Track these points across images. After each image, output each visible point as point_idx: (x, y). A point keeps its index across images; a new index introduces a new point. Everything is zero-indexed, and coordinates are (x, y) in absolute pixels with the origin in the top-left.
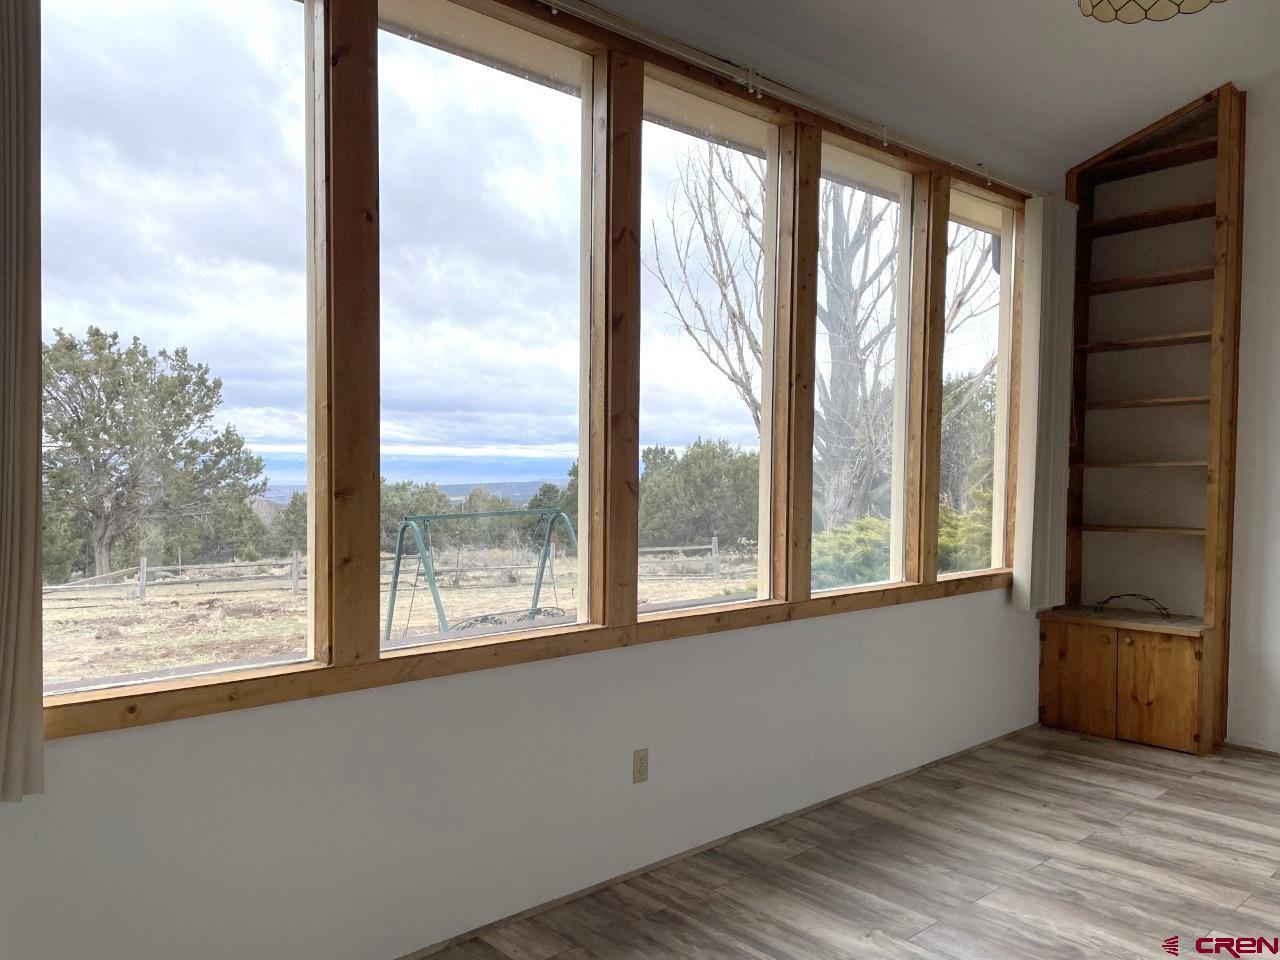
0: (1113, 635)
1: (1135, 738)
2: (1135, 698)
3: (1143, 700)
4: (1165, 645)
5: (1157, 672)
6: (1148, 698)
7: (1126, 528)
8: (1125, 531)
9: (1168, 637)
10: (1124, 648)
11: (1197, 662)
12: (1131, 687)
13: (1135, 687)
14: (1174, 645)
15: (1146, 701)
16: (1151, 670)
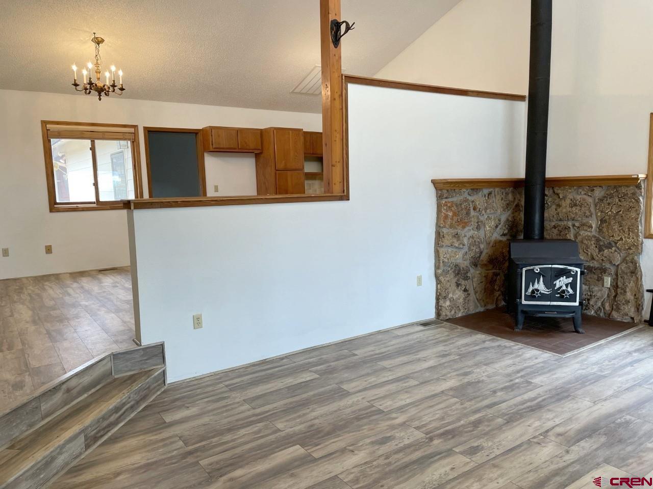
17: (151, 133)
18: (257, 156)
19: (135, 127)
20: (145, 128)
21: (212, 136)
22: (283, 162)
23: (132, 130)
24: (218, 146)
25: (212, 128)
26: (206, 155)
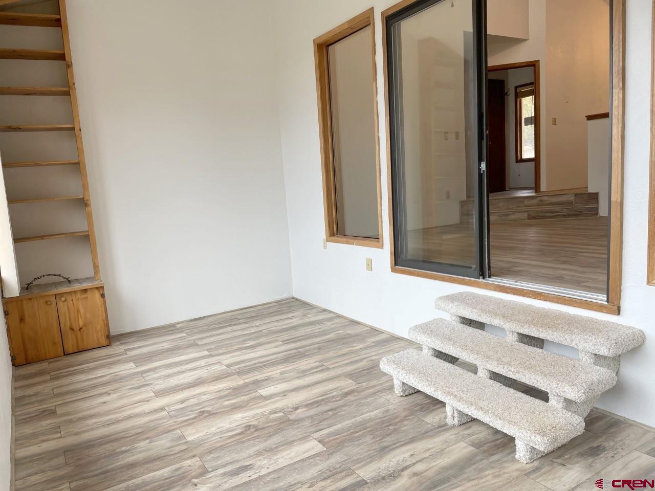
0: (53, 299)
1: (76, 351)
2: (72, 329)
3: (76, 328)
4: (84, 296)
5: (82, 311)
6: (79, 325)
7: (42, 237)
8: (43, 239)
9: (85, 291)
10: (61, 304)
11: (102, 299)
12: (68, 324)
13: (71, 324)
14: (89, 294)
15: (78, 328)
16: (78, 311)
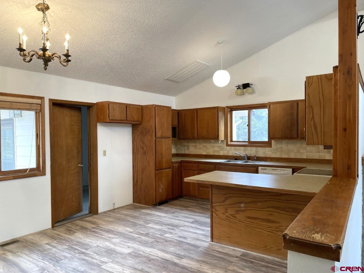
17: (56, 104)
18: (135, 127)
19: (42, 98)
20: (50, 100)
21: (109, 109)
22: (161, 131)
23: (39, 101)
24: (113, 118)
25: (109, 103)
26: (98, 125)
